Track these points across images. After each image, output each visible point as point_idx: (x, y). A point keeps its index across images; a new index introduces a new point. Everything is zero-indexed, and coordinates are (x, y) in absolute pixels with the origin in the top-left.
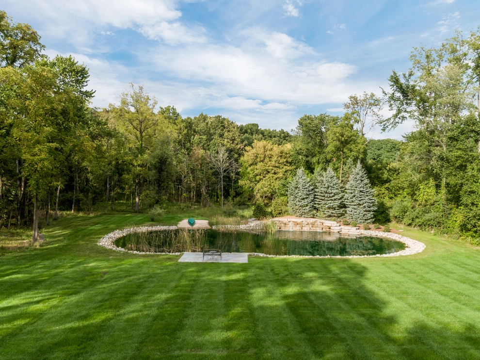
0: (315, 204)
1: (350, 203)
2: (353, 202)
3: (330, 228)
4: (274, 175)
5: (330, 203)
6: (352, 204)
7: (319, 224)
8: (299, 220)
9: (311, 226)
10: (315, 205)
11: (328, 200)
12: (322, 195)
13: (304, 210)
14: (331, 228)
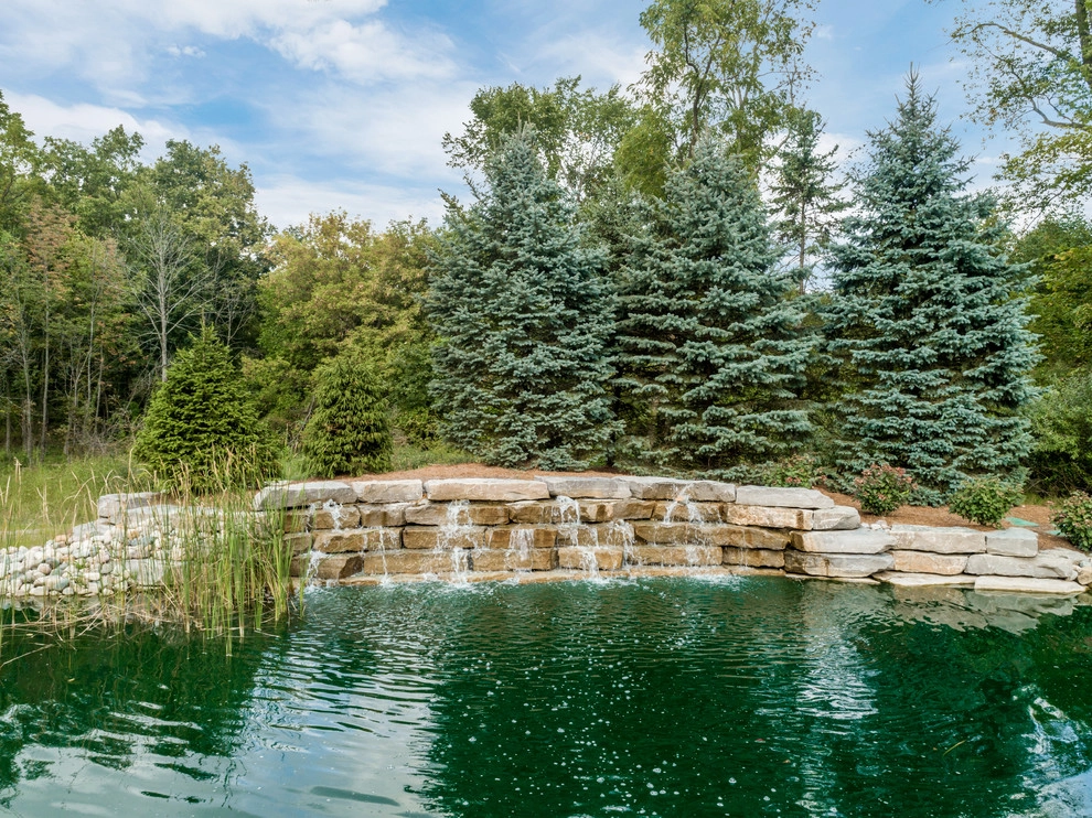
0: (623, 370)
1: (885, 356)
2: (907, 341)
3: (793, 547)
4: (375, 330)
5: (740, 359)
6: (905, 355)
7: (693, 510)
8: (521, 487)
9: (627, 530)
10: (623, 381)
11: (719, 342)
12: (674, 303)
13: (552, 409)
14: (810, 541)
